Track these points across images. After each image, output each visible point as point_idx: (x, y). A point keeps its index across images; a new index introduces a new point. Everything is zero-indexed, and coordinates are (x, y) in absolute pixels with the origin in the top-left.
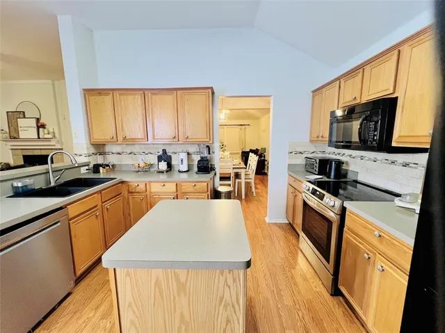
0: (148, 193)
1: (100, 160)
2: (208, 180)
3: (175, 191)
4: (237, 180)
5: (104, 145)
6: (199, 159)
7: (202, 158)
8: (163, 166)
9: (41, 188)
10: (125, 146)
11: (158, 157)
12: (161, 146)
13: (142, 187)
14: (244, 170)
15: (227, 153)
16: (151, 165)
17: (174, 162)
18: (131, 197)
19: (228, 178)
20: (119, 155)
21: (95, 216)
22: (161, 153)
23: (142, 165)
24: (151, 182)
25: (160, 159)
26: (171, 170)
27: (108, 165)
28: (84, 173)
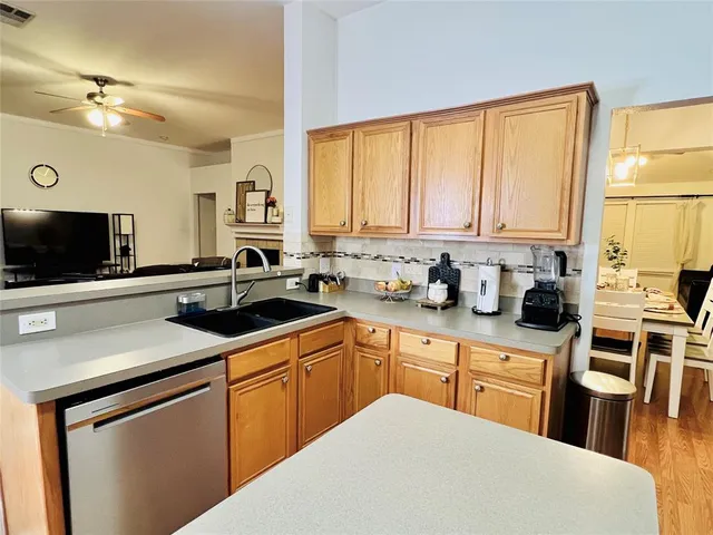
0: (392, 352)
1: (323, 267)
2: (548, 350)
3: (453, 361)
4: (654, 358)
5: (334, 237)
6: (531, 285)
7: (539, 284)
8: (438, 293)
9: (215, 310)
10: (368, 242)
11: (431, 270)
12: (442, 245)
13: (381, 336)
14: (683, 331)
15: (629, 274)
16: (414, 288)
17: (464, 287)
18: (358, 354)
19: (624, 346)
20: (355, 260)
21: (279, 383)
22: (438, 261)
23: (393, 285)
24: (400, 329)
25: (434, 275)
26: (455, 304)
27: (334, 279)
28: (290, 290)
